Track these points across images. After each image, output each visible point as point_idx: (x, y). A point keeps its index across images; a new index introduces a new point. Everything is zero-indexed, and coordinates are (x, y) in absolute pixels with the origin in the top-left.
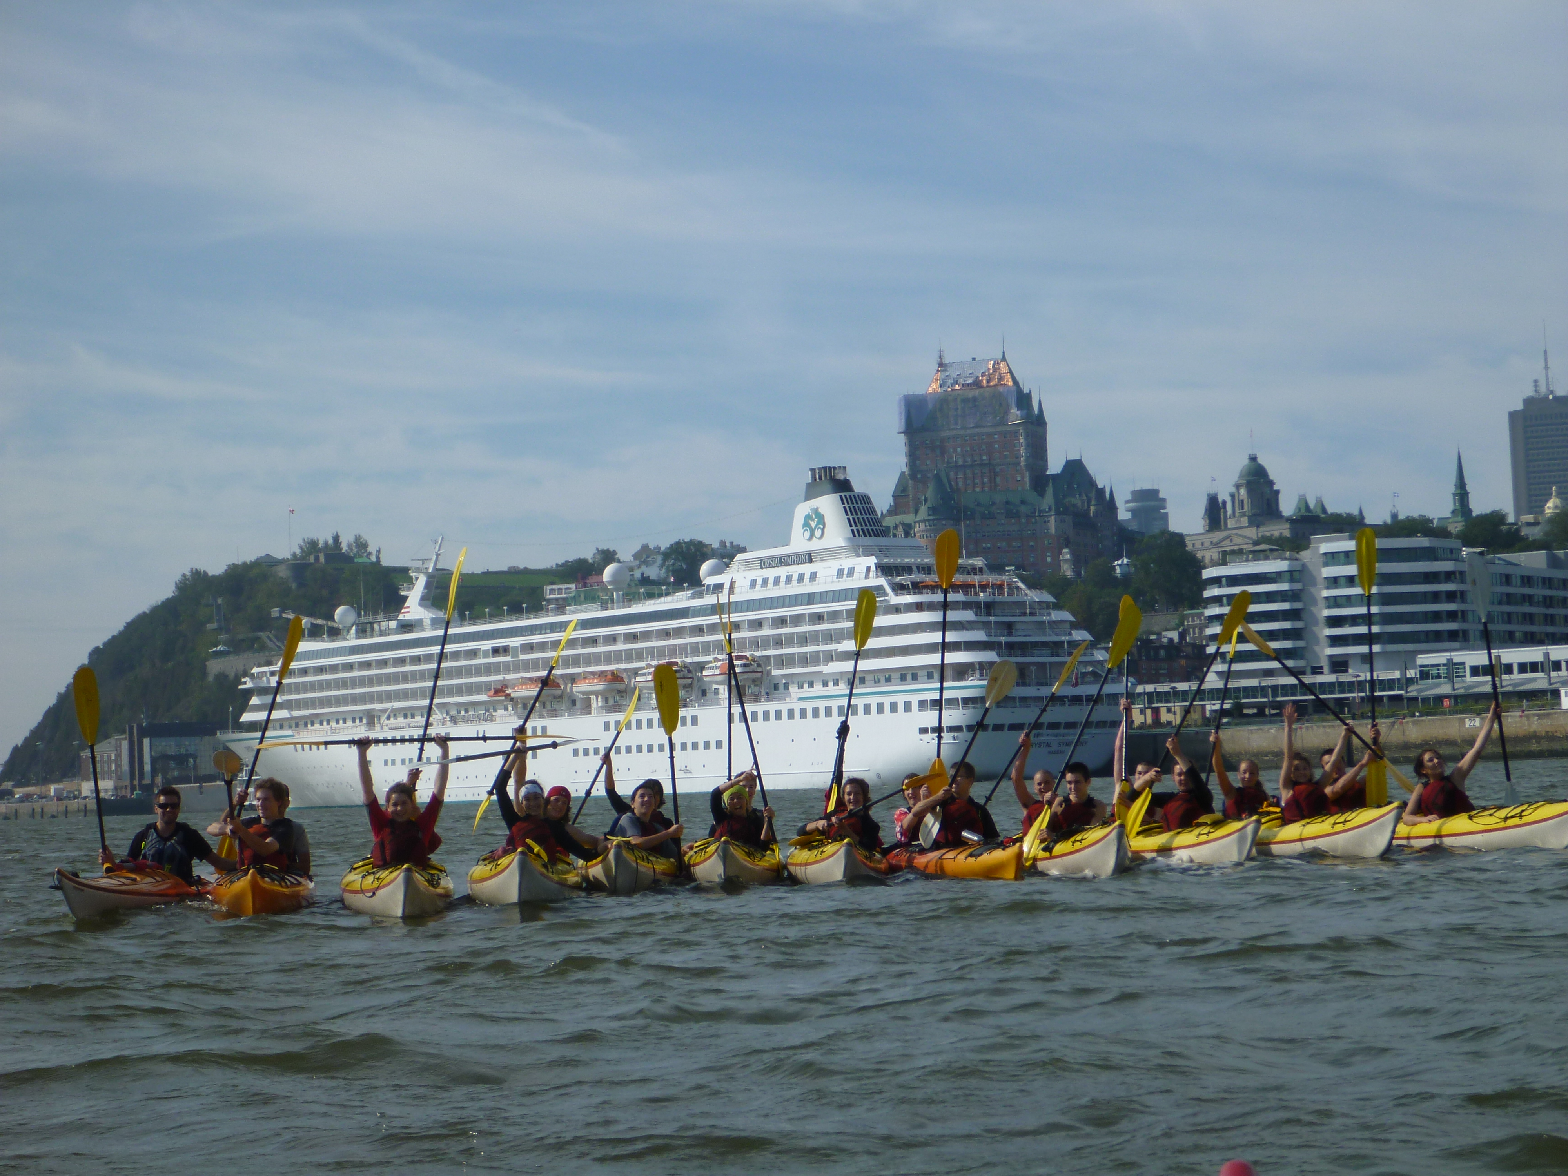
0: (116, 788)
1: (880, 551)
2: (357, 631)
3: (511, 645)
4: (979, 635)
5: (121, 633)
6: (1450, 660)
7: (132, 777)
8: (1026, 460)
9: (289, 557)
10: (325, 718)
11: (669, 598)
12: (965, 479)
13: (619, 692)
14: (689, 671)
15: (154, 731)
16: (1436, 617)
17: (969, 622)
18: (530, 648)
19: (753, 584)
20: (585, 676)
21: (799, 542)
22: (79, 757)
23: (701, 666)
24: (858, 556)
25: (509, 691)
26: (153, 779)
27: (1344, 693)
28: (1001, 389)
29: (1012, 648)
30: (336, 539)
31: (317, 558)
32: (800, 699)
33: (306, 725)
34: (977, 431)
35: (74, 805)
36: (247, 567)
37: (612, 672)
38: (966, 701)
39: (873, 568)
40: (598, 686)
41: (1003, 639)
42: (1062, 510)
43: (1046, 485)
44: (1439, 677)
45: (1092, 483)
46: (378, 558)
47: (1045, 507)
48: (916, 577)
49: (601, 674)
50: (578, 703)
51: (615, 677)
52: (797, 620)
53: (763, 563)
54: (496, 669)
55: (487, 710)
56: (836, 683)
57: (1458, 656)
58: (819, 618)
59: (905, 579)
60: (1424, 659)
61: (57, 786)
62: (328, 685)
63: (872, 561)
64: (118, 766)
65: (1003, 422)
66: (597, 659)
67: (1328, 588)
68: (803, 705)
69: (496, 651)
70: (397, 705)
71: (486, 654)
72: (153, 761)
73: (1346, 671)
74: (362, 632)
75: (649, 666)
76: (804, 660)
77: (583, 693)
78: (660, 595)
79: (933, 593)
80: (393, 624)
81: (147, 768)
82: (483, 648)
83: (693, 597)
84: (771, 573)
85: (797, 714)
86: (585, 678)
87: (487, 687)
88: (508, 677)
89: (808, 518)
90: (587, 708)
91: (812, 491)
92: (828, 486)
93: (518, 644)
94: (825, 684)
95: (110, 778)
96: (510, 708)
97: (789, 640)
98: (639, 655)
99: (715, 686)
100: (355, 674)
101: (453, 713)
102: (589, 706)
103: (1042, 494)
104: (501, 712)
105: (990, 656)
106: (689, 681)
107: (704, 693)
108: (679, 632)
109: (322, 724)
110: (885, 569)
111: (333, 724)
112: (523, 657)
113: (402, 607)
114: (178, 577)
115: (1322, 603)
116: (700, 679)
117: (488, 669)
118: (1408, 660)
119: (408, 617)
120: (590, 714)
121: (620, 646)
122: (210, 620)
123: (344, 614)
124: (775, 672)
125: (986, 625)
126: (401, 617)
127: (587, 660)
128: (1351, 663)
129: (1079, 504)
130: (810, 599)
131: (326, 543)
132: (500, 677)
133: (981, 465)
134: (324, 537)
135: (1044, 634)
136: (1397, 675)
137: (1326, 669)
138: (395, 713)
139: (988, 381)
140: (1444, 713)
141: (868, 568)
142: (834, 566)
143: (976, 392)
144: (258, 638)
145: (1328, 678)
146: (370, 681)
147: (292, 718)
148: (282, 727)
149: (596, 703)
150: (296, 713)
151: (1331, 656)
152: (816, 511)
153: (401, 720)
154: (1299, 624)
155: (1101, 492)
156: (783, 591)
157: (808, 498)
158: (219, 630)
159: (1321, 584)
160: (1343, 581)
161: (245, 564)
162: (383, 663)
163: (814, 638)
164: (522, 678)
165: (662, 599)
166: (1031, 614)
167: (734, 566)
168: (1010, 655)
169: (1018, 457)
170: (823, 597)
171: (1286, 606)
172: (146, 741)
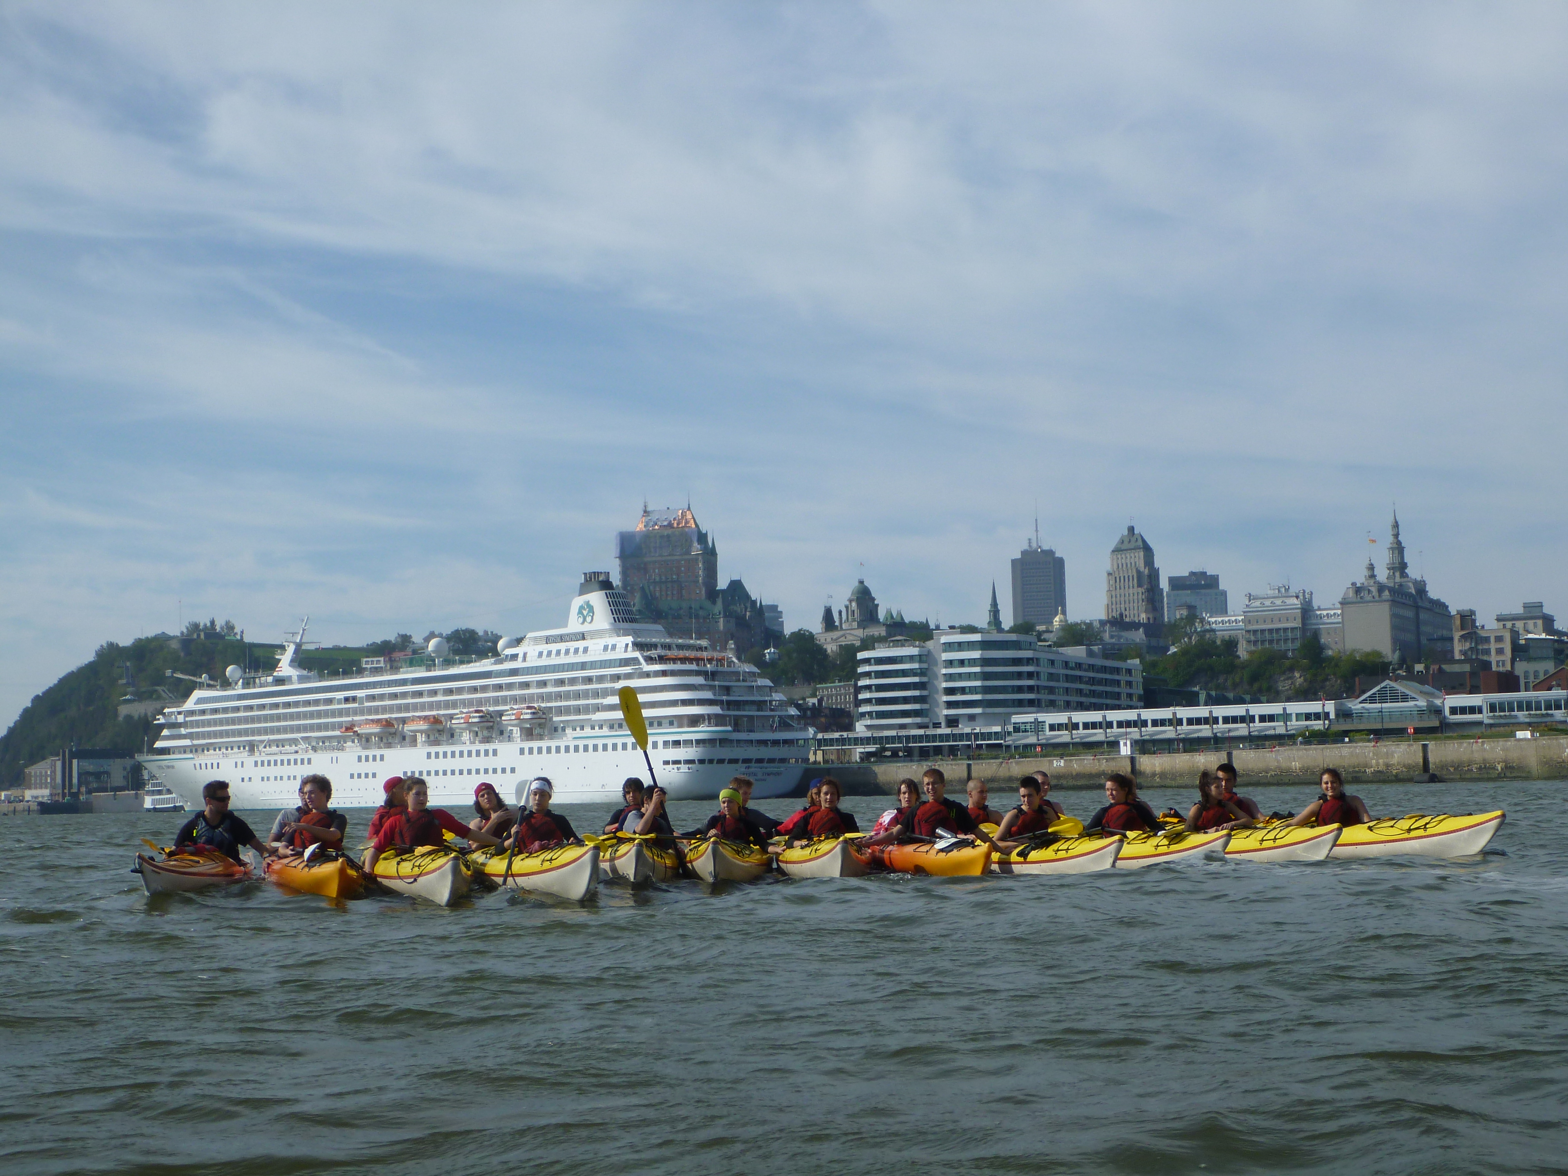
0: (51, 795)
1: (635, 633)
2: (243, 683)
3: (359, 695)
4: (708, 695)
5: (55, 685)
6: (1036, 719)
7: (64, 787)
8: (703, 579)
9: (179, 635)
10: (217, 746)
11: (478, 664)
12: (661, 591)
13: (439, 731)
14: (492, 717)
15: (80, 755)
16: (1020, 689)
17: (701, 685)
18: (372, 698)
19: (540, 654)
20: (413, 719)
21: (574, 625)
22: (24, 773)
23: (501, 714)
24: (619, 636)
25: (356, 729)
26: (79, 789)
27: (956, 741)
28: (687, 530)
29: (729, 705)
30: (213, 623)
31: (199, 636)
32: (575, 738)
33: (203, 751)
34: (669, 558)
35: (20, 806)
36: (148, 640)
37: (434, 717)
38: (699, 742)
39: (630, 645)
40: (423, 726)
41: (725, 698)
42: (728, 614)
43: (718, 597)
44: (1026, 731)
45: (748, 597)
46: (242, 636)
47: (716, 611)
48: (660, 651)
49: (425, 718)
50: (407, 739)
51: (436, 720)
52: (573, 681)
53: (548, 640)
54: (347, 712)
55: (339, 742)
56: (601, 727)
57: (1041, 717)
58: (589, 680)
59: (653, 653)
60: (1016, 719)
61: (6, 793)
62: (221, 722)
63: (629, 639)
64: (53, 779)
65: (688, 553)
66: (423, 707)
67: (946, 668)
68: (577, 742)
69: (347, 700)
70: (272, 737)
71: (339, 702)
72: (80, 775)
73: (957, 726)
74: (246, 685)
75: (462, 713)
76: (578, 710)
77: (412, 731)
78: (472, 662)
79: (674, 663)
80: (270, 679)
81: (75, 780)
82: (338, 697)
83: (495, 663)
84: (554, 647)
85: (572, 749)
86: (413, 720)
87: (340, 725)
88: (355, 718)
89: (581, 608)
90: (414, 742)
91: (584, 589)
92: (597, 586)
93: (364, 695)
94: (593, 728)
95: (46, 788)
96: (356, 741)
97: (567, 696)
98: (454, 704)
99: (510, 728)
100: (241, 714)
101: (314, 744)
102: (416, 740)
103: (714, 602)
104: (349, 744)
105: (716, 710)
106: (491, 724)
107: (502, 733)
108: (484, 688)
109: (215, 750)
110: (638, 646)
111: (224, 750)
112: (367, 704)
113: (276, 667)
114: (97, 647)
115: (941, 678)
116: (499, 723)
117: (340, 713)
118: (1005, 720)
119: (280, 674)
120: (416, 746)
121: (440, 698)
122: (121, 678)
123: (233, 671)
124: (555, 719)
125: (711, 688)
126: (275, 674)
127: (415, 707)
128: (960, 721)
129: (739, 610)
130: (583, 666)
131: (205, 625)
132: (350, 719)
133: (673, 582)
134: (203, 621)
135: (753, 695)
136: (997, 729)
137: (943, 725)
138: (270, 743)
139: (678, 524)
140: (1036, 756)
141: (627, 645)
142: (601, 642)
143: (669, 531)
144: (156, 691)
145: (944, 730)
146: (252, 720)
147: (194, 745)
148: (185, 752)
149: (421, 738)
150: (196, 742)
151: (946, 716)
152: (588, 603)
153: (274, 749)
154: (925, 693)
155: (754, 602)
156: (563, 660)
157: (582, 593)
158: (128, 684)
159: (941, 664)
160: (956, 663)
161: (147, 638)
162: (263, 707)
163: (586, 694)
164: (366, 719)
165: (472, 664)
166: (744, 680)
167: (525, 642)
168: (729, 709)
169: (697, 576)
170: (593, 665)
171: (916, 679)
172: (75, 762)
